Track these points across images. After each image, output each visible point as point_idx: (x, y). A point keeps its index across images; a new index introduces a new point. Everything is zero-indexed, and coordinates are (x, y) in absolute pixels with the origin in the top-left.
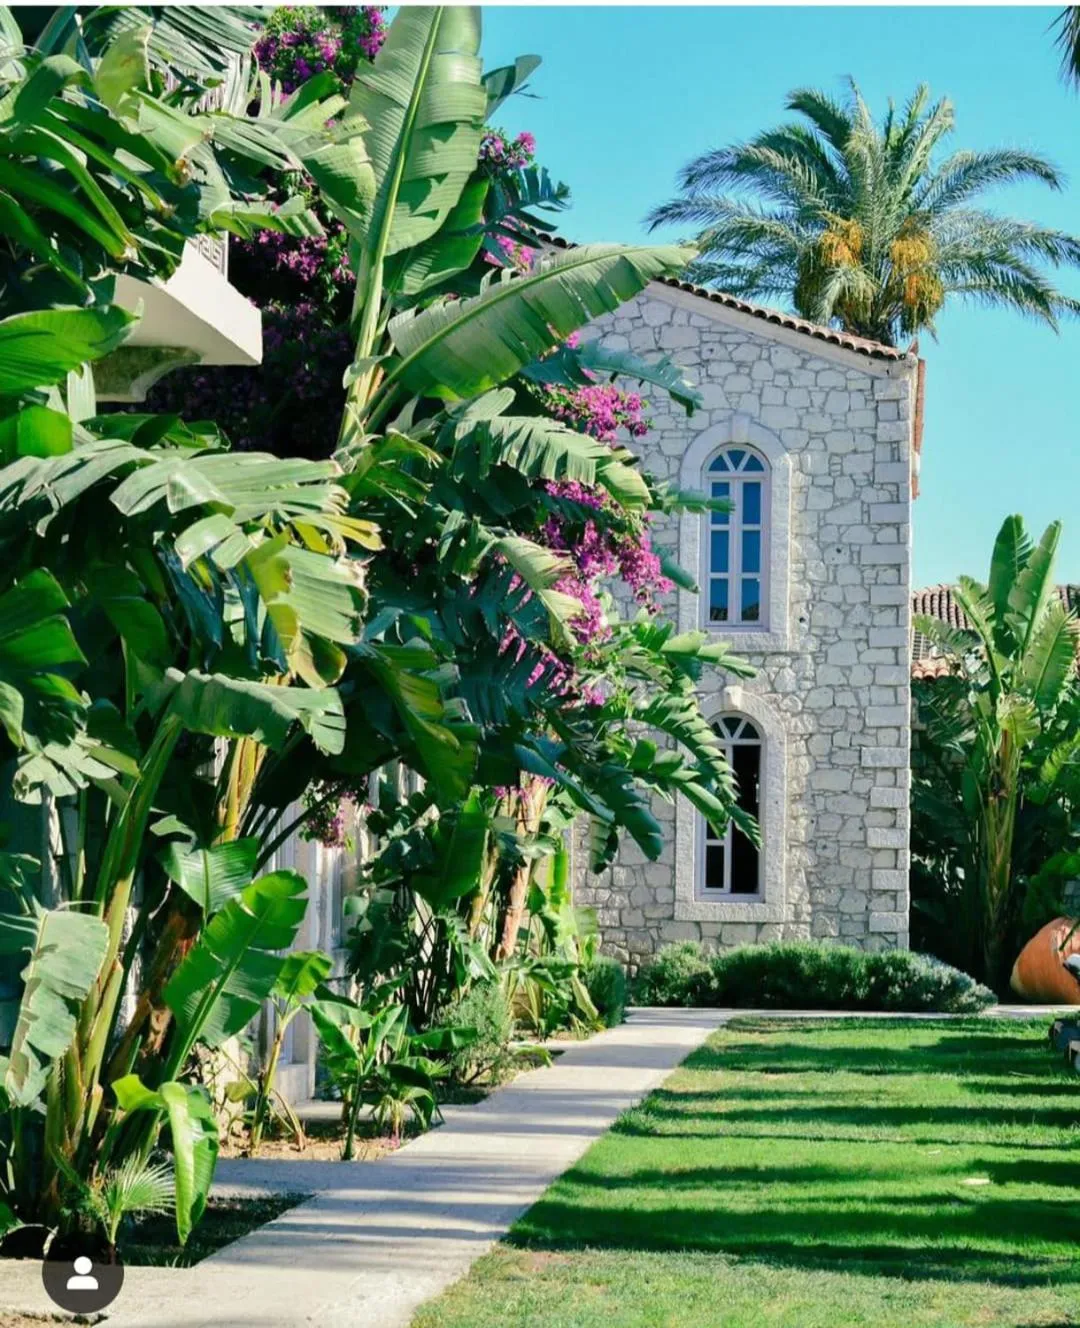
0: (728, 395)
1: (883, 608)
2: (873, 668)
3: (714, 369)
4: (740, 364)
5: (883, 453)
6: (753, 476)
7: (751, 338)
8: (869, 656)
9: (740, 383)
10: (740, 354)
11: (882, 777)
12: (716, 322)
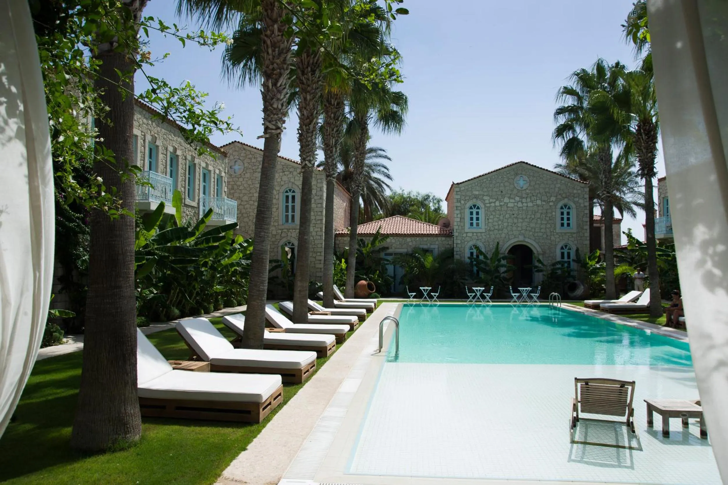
0: (288, 178)
1: (318, 220)
2: (316, 232)
3: (286, 173)
4: (291, 172)
5: (319, 189)
6: (293, 194)
7: (293, 167)
8: (316, 230)
9: (291, 176)
10: (291, 170)
11: (319, 254)
12: (286, 164)
